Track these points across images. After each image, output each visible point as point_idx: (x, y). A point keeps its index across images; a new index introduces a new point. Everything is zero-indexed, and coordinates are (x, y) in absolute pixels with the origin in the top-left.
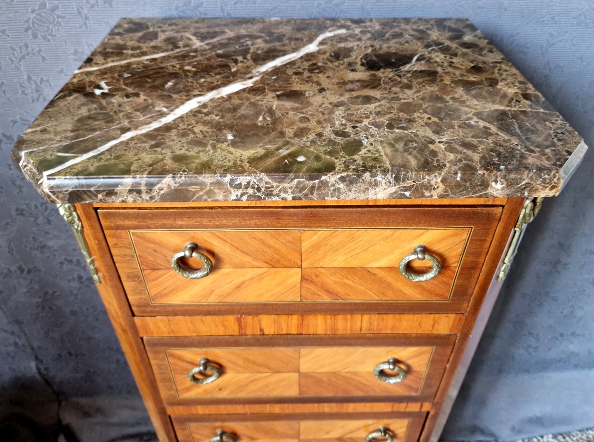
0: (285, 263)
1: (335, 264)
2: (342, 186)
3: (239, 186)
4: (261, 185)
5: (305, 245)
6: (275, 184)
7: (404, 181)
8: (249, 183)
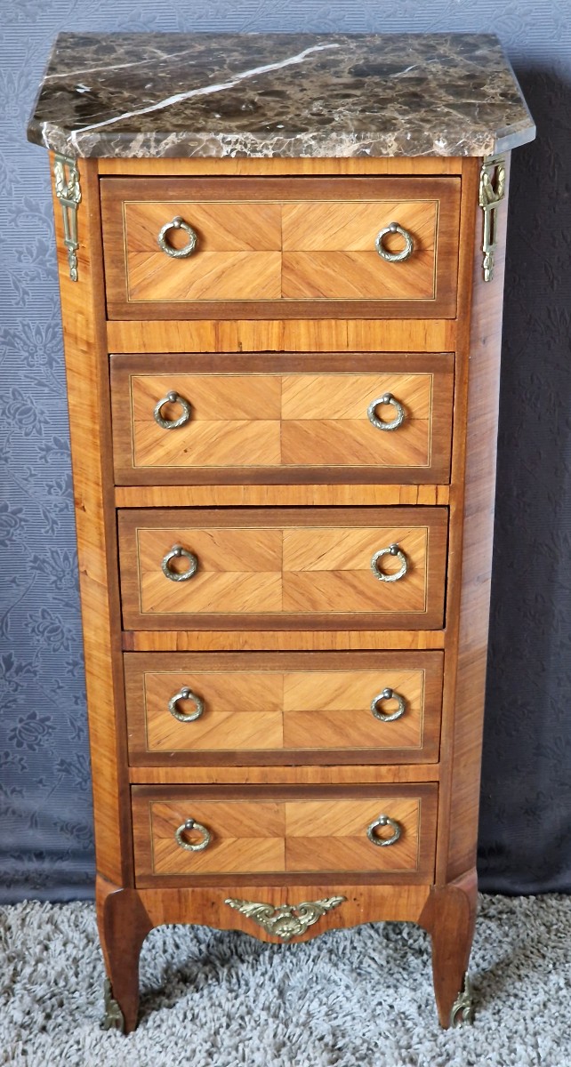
0: (267, 245)
1: (316, 247)
2: (313, 142)
3: (229, 143)
4: (247, 142)
5: (286, 221)
6: (258, 141)
7: (364, 139)
8: (237, 140)
